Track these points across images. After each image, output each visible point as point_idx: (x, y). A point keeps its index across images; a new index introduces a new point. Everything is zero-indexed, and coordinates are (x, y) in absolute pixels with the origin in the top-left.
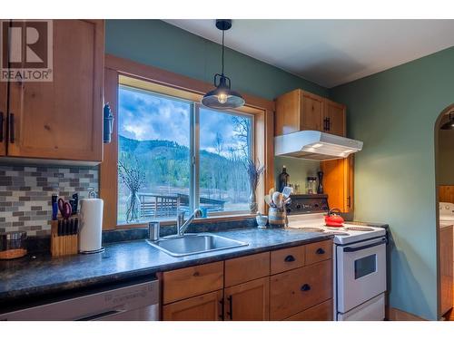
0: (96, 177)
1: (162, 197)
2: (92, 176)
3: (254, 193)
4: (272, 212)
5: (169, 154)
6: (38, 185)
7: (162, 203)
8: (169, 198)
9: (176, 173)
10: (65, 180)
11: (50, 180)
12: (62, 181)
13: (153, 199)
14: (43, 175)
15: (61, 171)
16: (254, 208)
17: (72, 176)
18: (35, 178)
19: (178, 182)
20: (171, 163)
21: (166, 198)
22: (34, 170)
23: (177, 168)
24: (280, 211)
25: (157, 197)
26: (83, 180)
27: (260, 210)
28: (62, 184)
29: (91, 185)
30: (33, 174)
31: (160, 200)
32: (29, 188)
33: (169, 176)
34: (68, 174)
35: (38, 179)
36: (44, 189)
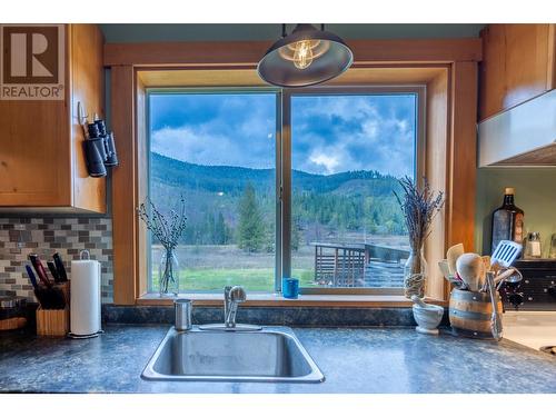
0: (109, 228)
1: (345, 249)
2: (104, 227)
3: (417, 253)
4: (458, 301)
5: (366, 189)
6: (46, 240)
7: (345, 256)
8: (354, 250)
9: (375, 216)
10: (73, 235)
11: (58, 233)
12: (69, 235)
13: (333, 251)
14: (51, 227)
15: (68, 222)
16: (417, 286)
17: (81, 227)
18: (41, 232)
19: (380, 228)
20: (369, 201)
21: (350, 249)
22: (41, 221)
23: (377, 208)
24: (481, 299)
25: (337, 249)
26: (94, 234)
27: (434, 291)
28: (69, 240)
29: (104, 240)
30: (40, 227)
31: (341, 252)
32: (36, 245)
33: (365, 220)
34: (77, 226)
35: (46, 233)
36: (51, 246)
